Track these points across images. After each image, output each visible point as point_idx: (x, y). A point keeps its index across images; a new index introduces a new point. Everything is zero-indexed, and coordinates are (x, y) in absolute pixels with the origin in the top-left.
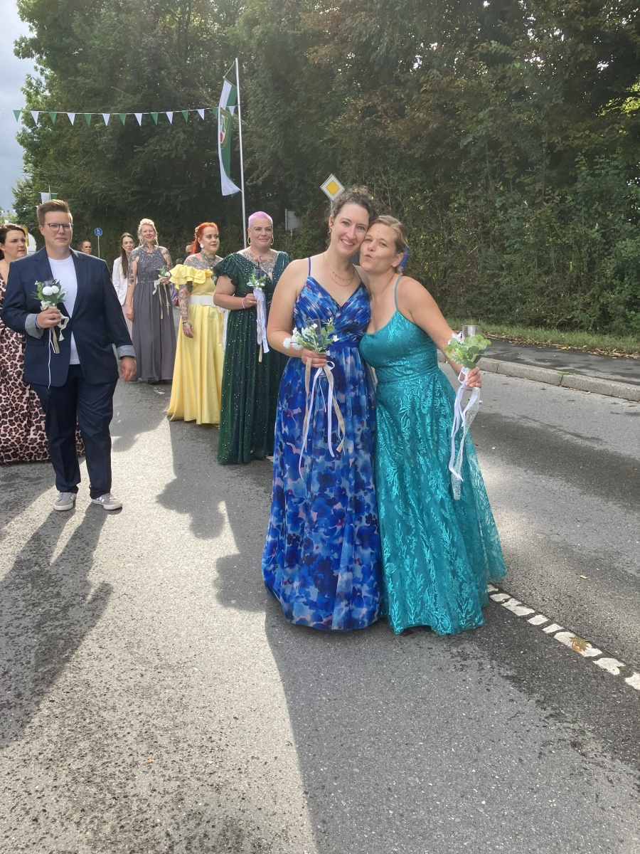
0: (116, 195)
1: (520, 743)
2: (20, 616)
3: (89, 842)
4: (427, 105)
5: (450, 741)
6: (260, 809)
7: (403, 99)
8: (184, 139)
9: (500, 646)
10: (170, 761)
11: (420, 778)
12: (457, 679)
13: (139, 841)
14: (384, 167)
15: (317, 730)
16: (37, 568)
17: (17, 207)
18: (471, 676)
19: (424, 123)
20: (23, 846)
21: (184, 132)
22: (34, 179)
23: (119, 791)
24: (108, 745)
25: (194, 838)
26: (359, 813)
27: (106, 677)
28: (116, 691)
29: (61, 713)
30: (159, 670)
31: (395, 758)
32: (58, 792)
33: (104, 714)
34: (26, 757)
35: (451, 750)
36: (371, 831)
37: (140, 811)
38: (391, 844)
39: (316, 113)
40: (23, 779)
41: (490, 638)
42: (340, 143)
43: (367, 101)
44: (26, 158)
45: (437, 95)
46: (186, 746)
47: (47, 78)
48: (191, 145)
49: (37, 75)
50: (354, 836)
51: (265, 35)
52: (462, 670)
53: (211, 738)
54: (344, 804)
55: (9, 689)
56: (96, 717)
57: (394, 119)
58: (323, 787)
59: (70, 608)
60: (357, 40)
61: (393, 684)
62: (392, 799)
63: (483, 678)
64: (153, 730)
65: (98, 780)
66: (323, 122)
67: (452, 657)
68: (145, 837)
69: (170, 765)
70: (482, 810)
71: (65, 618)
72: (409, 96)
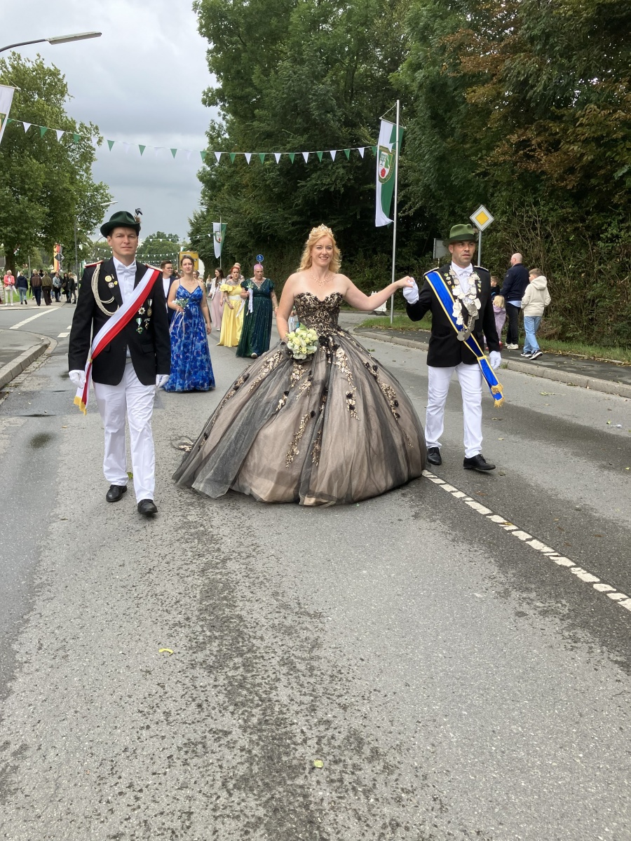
0: (278, 224)
1: (622, 716)
2: (188, 562)
3: (240, 727)
4: (582, 138)
5: (554, 704)
6: (379, 727)
7: (558, 133)
8: (343, 174)
9: (612, 636)
10: (305, 682)
11: (523, 728)
12: (567, 657)
13: (280, 732)
14: (535, 198)
15: (432, 678)
16: (202, 529)
17: (191, 235)
18: (581, 656)
19: (578, 155)
20: (190, 722)
21: (344, 167)
22: (208, 211)
23: (264, 696)
24: (256, 663)
25: (324, 737)
26: (464, 744)
27: (256, 615)
28: (263, 626)
29: (220, 636)
30: (300, 615)
31: (500, 709)
32: (217, 689)
33: (254, 641)
34: (193, 662)
35: (554, 711)
36: (474, 759)
37: (281, 712)
38: (491, 771)
39: (471, 147)
40: (191, 677)
41: (602, 627)
42: (493, 176)
43: (522, 135)
44: (203, 193)
45: (593, 129)
46: (319, 673)
47: (227, 122)
48: (349, 179)
49: (219, 120)
50: (459, 760)
51: (426, 78)
52: (572, 650)
53: (340, 670)
54: (452, 735)
55: (180, 613)
56: (247, 642)
57: (548, 152)
58: (435, 721)
59: (228, 561)
60: (514, 79)
61: (505, 653)
62: (495, 739)
63: (591, 659)
64: (293, 658)
65: (249, 686)
66: (476, 156)
67: (563, 639)
68: (284, 730)
69: (306, 685)
70: (578, 761)
71: (224, 567)
72: (565, 130)
